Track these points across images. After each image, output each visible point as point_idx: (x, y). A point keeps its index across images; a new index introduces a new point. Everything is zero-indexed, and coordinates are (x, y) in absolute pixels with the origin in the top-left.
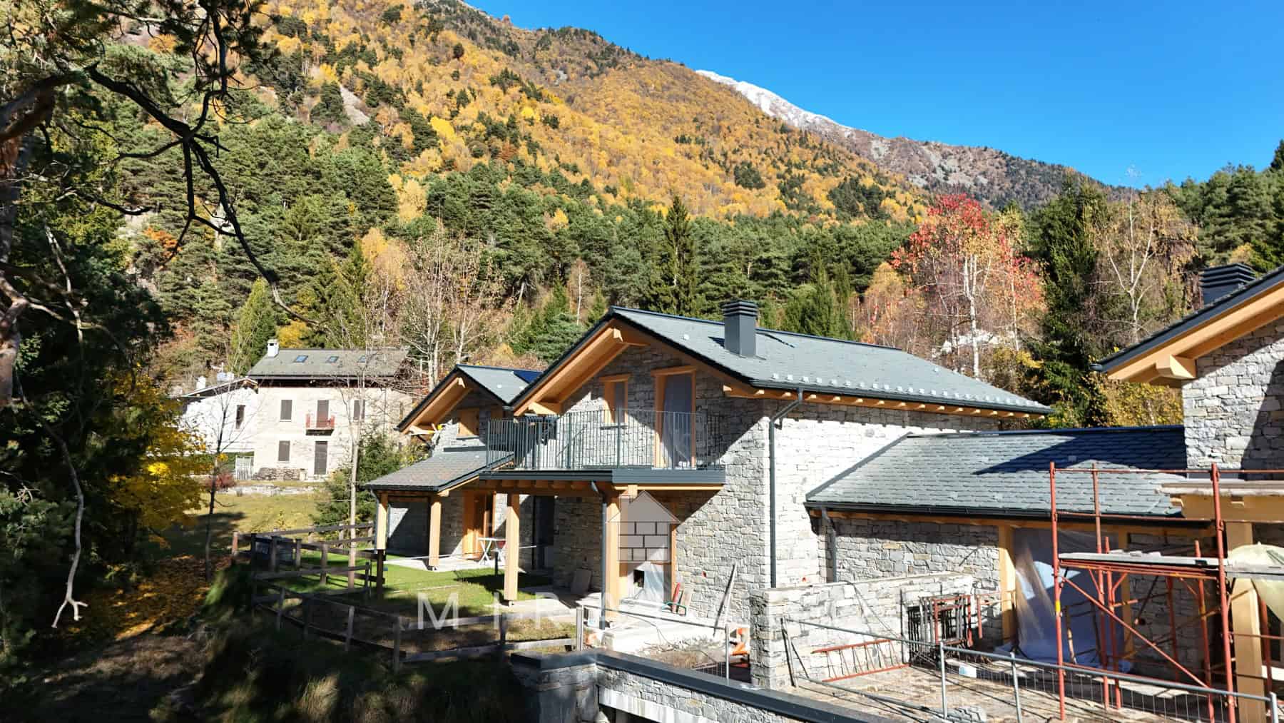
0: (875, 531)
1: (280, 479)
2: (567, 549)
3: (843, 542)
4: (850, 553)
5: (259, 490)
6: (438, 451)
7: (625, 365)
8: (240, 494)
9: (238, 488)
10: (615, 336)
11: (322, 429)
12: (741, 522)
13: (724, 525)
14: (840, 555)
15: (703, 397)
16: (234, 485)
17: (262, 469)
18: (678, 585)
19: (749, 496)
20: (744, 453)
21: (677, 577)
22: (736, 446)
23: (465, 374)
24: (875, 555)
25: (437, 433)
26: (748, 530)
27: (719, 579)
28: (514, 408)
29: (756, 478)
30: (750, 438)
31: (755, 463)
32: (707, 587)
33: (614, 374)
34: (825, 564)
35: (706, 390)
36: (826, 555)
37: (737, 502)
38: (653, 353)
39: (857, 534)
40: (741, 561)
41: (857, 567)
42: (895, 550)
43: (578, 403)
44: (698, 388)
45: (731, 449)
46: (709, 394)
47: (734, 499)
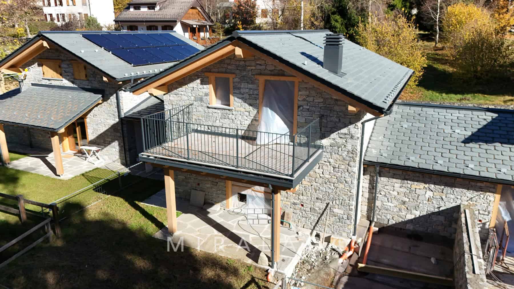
0: (407, 177)
3: (383, 181)
4: (387, 187)
6: (26, 85)
7: (229, 67)
10: (237, 53)
12: (335, 180)
13: (321, 180)
14: (379, 186)
15: (304, 100)
19: (343, 167)
22: (334, 135)
23: (51, 40)
24: (405, 190)
25: (23, 73)
26: (341, 186)
27: (315, 210)
29: (350, 157)
30: (347, 132)
31: (349, 147)
32: (304, 212)
33: (218, 72)
34: (367, 191)
35: (308, 96)
36: (369, 186)
37: (332, 169)
38: (258, 63)
39: (393, 178)
40: (334, 202)
41: (391, 194)
42: (420, 189)
43: (183, 87)
44: (300, 93)
45: (330, 137)
46: (311, 99)
47: (329, 166)
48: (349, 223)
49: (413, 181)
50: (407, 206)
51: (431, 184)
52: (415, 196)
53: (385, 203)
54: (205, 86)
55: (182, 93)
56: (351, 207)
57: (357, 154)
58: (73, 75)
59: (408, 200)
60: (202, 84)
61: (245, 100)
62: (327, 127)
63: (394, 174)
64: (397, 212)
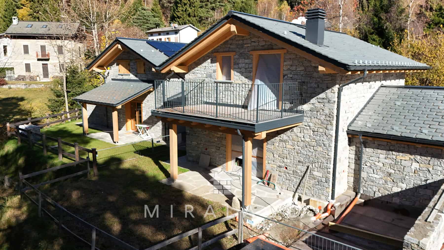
0: (391, 148)
1: (28, 80)
2: (194, 143)
3: (368, 152)
4: (373, 158)
5: (19, 86)
6: (108, 80)
7: (231, 47)
8: (10, 88)
9: (9, 85)
10: (232, 30)
11: (44, 58)
12: (314, 143)
13: (302, 144)
14: (365, 158)
15: (289, 69)
16: (7, 84)
17: (19, 76)
18: (267, 171)
19: (321, 130)
20: (318, 105)
21: (267, 166)
22: (313, 100)
23: (122, 43)
24: (390, 161)
25: (107, 71)
26: (320, 149)
27: (297, 172)
28: (161, 68)
29: (327, 121)
30: (324, 97)
31: (327, 112)
32: (287, 175)
33: (224, 52)
34: (354, 162)
35: (291, 65)
36: (355, 158)
37: (312, 133)
38: (253, 40)
39: (378, 149)
40: (314, 165)
41: (376, 166)
42: (405, 160)
43: (199, 67)
44: (285, 63)
45: (310, 102)
46: (294, 68)
47: (309, 130)
48: (327, 186)
49: (398, 152)
50: (392, 178)
51: (417, 155)
52: (401, 167)
53: (370, 175)
54: (214, 65)
55: (198, 72)
56: (329, 170)
57: (333, 118)
58: (137, 71)
59: (393, 172)
60: (211, 63)
61: (242, 73)
62: (307, 93)
63: (379, 145)
64: (383, 184)
